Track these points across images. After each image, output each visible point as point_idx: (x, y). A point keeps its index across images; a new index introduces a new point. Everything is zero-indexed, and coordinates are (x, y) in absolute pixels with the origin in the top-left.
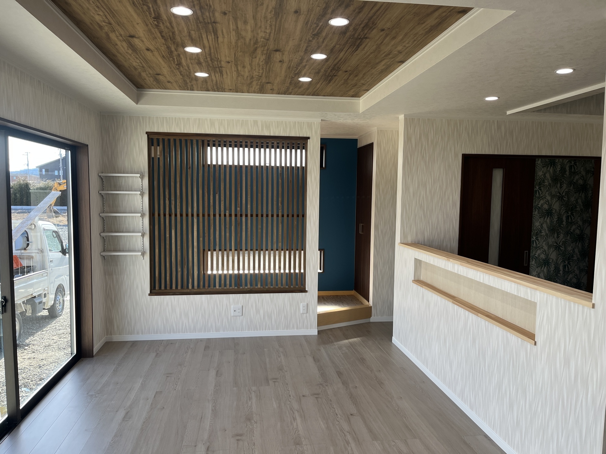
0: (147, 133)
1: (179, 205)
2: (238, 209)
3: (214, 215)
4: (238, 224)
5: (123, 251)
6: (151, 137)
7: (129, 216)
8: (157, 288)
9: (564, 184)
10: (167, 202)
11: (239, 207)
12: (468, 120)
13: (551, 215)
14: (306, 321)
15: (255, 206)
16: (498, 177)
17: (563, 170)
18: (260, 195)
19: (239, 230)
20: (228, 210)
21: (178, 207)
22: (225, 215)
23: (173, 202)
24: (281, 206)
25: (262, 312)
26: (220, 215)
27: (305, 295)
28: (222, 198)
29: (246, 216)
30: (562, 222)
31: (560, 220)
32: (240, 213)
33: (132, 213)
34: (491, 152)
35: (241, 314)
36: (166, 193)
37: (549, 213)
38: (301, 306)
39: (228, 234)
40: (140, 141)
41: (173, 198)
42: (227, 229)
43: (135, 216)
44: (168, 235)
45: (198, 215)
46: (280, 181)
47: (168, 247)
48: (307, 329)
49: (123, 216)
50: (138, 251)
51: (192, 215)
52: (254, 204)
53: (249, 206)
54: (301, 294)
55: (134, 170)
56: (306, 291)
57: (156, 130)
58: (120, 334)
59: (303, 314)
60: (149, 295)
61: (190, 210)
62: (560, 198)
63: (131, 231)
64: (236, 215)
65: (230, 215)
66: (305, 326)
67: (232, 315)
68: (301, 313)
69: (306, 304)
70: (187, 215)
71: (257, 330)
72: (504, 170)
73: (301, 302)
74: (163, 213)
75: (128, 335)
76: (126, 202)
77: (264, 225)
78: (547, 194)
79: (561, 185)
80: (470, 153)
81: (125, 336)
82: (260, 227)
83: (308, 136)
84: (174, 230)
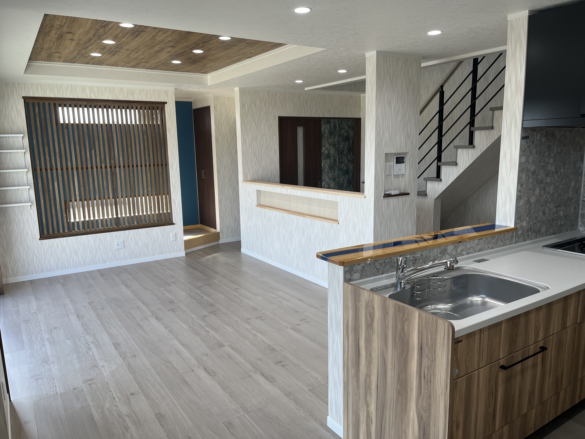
0: (23, 97)
1: (59, 160)
2: (112, 161)
3: (92, 168)
4: (113, 174)
5: (10, 203)
6: (27, 101)
7: (13, 172)
8: (45, 233)
9: (336, 136)
10: (47, 158)
11: (112, 160)
12: (280, 93)
13: (329, 158)
14: (175, 247)
15: (126, 158)
16: (300, 131)
17: (335, 126)
18: (129, 149)
19: (114, 178)
20: (104, 163)
21: (58, 162)
22: (101, 167)
23: (53, 158)
24: (148, 157)
25: (140, 244)
26: (97, 168)
27: (173, 227)
28: (98, 153)
29: (120, 167)
30: (336, 162)
31: (335, 160)
32: (114, 165)
33: (15, 169)
34: (296, 116)
35: (123, 247)
36: (46, 150)
37: (328, 156)
38: (171, 235)
39: (105, 183)
40: (18, 104)
41: (52, 154)
42: (104, 179)
43: (19, 172)
44: (51, 187)
45: (77, 168)
46: (145, 137)
47: (52, 197)
48: (177, 252)
49: (7, 172)
50: (25, 202)
51: (72, 169)
52: (126, 157)
53: (121, 159)
54: (170, 226)
55: (13, 131)
56: (174, 224)
57: (31, 95)
58: (15, 276)
59: (173, 241)
60: (40, 239)
61: (69, 164)
62: (334, 146)
63: (16, 185)
64: (111, 167)
65: (106, 167)
66: (175, 251)
67: (116, 249)
68: (171, 241)
69: (175, 233)
70: (67, 169)
71: (138, 258)
72: (304, 127)
73: (171, 233)
74: (44, 168)
75: (23, 276)
76: (9, 160)
77: (135, 174)
78: (326, 144)
79: (334, 137)
80: (283, 116)
81: (20, 277)
82: (132, 175)
83: (165, 101)
84: (56, 182)
